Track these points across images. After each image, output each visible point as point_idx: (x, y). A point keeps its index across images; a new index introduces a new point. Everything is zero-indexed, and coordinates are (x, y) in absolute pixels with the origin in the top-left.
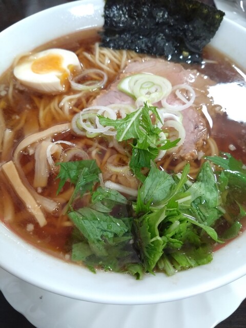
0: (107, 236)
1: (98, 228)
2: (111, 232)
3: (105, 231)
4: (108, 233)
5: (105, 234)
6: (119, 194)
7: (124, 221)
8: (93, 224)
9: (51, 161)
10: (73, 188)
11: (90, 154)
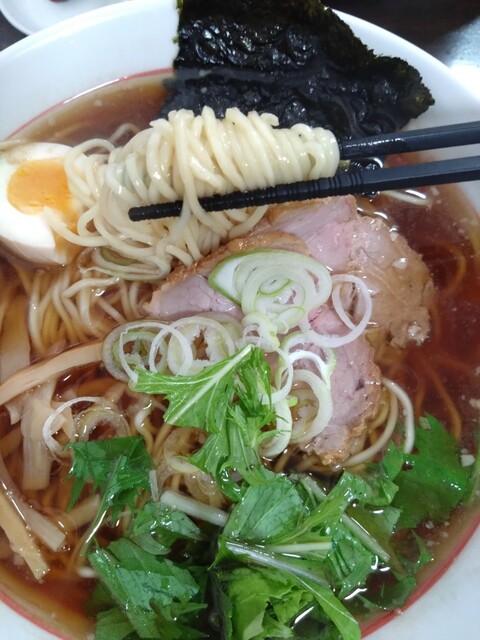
0: (161, 601)
1: (145, 585)
2: (167, 595)
3: (158, 592)
4: (163, 596)
5: (157, 596)
6: (187, 519)
7: (192, 573)
8: (136, 577)
9: (53, 444)
10: (98, 497)
11: (129, 420)
